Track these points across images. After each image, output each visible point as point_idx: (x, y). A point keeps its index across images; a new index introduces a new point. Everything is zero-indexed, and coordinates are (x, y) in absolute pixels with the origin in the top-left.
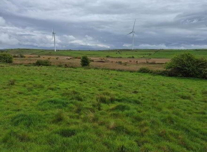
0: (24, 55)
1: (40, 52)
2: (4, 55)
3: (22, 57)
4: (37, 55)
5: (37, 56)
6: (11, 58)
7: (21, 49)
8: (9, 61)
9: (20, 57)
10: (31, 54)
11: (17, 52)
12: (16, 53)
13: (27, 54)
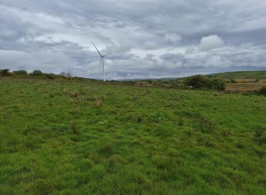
0: (236, 80)
1: (257, 75)
2: (216, 81)
3: (233, 82)
4: (253, 78)
5: (254, 80)
6: (223, 84)
7: (232, 72)
8: (221, 88)
9: (231, 83)
10: (244, 78)
11: (227, 77)
12: (225, 78)
13: (240, 79)
